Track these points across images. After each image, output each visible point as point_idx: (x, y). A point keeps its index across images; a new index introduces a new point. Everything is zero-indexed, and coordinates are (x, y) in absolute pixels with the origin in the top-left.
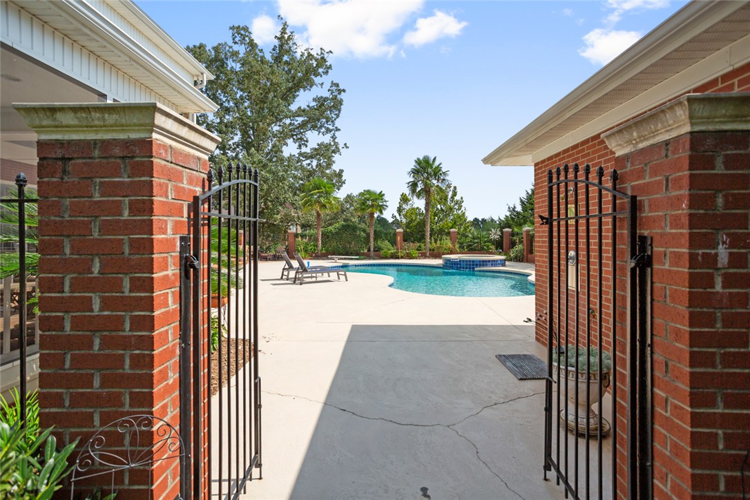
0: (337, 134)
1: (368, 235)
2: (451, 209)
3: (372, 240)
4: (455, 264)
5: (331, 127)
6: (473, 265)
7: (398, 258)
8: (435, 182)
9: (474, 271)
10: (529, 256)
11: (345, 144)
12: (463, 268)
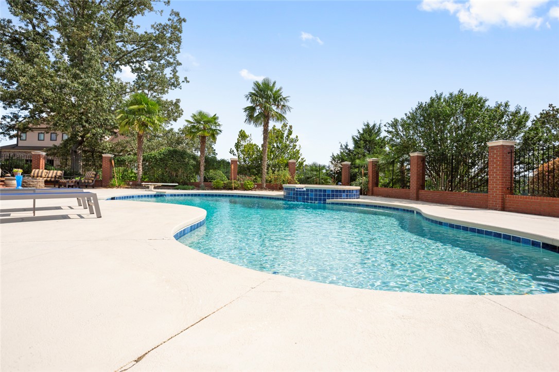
0: (178, 68)
1: (199, 163)
2: (286, 147)
3: (202, 168)
4: (300, 194)
5: (172, 60)
6: (325, 195)
7: (231, 189)
8: (274, 108)
9: (325, 203)
10: (375, 188)
11: (186, 78)
12: (311, 199)
